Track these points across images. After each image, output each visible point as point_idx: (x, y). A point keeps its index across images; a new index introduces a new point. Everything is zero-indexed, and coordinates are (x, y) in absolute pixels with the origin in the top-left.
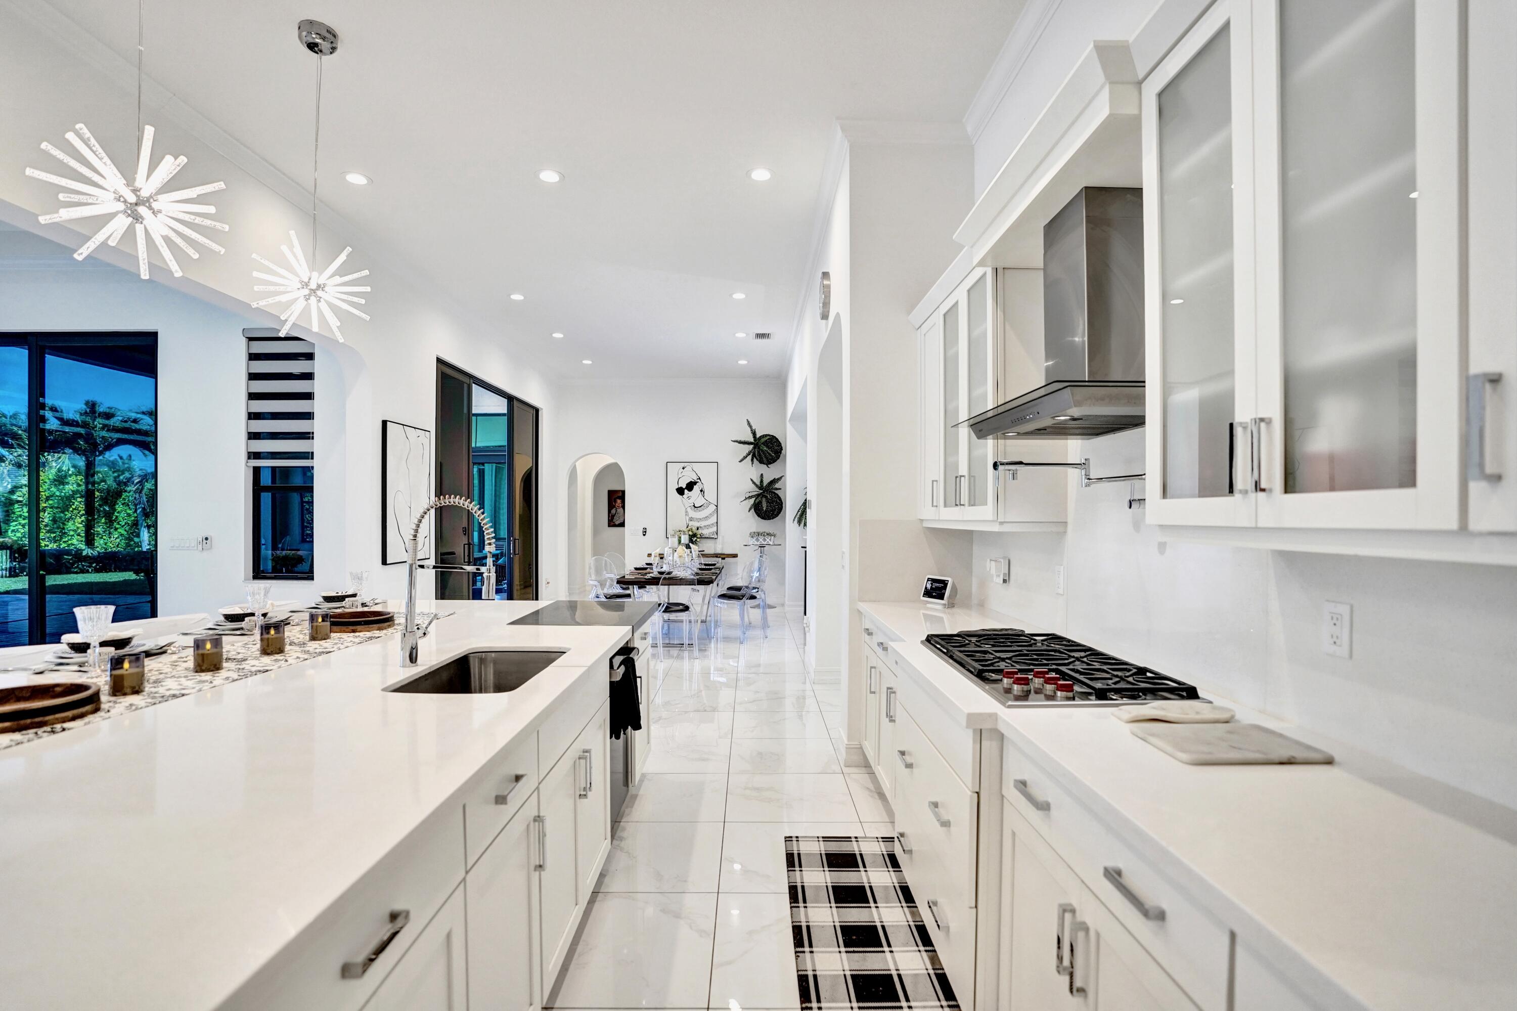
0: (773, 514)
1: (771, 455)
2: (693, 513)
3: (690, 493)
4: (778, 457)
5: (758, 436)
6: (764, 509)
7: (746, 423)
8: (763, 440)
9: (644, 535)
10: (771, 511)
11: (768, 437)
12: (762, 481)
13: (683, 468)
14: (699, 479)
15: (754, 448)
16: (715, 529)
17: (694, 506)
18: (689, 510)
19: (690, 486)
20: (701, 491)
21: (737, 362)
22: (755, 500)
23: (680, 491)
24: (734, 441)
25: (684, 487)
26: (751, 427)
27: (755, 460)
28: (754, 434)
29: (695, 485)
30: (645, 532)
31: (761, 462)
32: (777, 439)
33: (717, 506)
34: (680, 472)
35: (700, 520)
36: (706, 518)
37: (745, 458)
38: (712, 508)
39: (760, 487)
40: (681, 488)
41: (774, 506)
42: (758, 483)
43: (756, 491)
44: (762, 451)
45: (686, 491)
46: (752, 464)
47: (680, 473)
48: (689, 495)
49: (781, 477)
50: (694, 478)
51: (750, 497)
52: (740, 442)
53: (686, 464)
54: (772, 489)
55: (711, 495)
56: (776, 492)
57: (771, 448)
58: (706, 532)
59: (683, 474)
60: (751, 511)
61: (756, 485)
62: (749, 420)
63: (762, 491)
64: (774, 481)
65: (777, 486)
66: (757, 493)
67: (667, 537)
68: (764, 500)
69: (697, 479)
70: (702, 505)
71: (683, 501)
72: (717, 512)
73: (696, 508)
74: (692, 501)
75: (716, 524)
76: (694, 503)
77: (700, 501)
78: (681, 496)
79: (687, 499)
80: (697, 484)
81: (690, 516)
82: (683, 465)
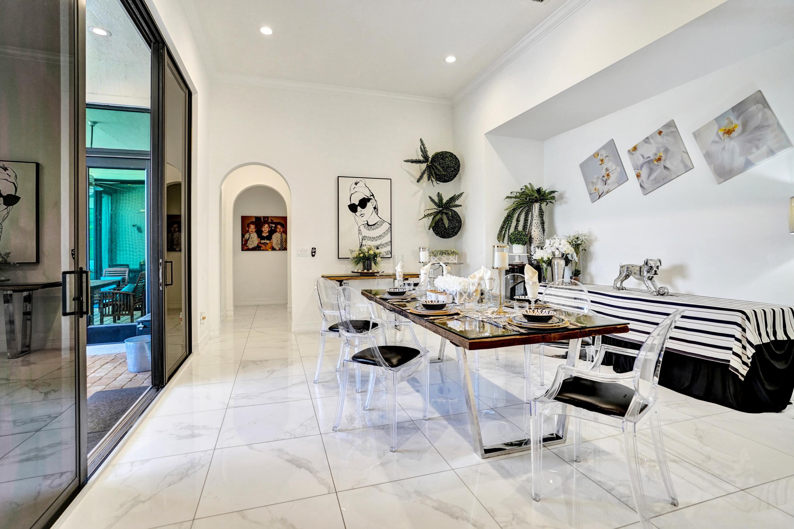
0: (452, 232)
1: (449, 173)
2: (366, 232)
3: (364, 211)
4: (456, 174)
5: (430, 154)
6: (443, 226)
7: (418, 141)
8: (437, 157)
9: (313, 256)
10: (450, 229)
11: (446, 154)
12: (440, 200)
13: (356, 184)
14: (373, 195)
15: (430, 166)
16: (388, 248)
17: (368, 224)
18: (362, 228)
19: (364, 203)
20: (375, 208)
22: (434, 218)
23: (353, 208)
25: (357, 204)
27: (431, 178)
29: (369, 202)
30: (315, 252)
32: (455, 157)
33: (391, 225)
34: (352, 187)
35: (373, 239)
36: (380, 237)
37: (421, 176)
38: (386, 226)
39: (439, 204)
40: (354, 204)
41: (453, 225)
42: (436, 200)
43: (434, 208)
45: (359, 208)
46: (430, 182)
48: (362, 213)
49: (461, 194)
50: (368, 194)
51: (429, 215)
53: (359, 180)
54: (451, 206)
55: (384, 213)
56: (456, 209)
58: (383, 250)
59: (355, 190)
60: (429, 229)
61: (436, 203)
62: (421, 138)
63: (441, 209)
64: (453, 199)
65: (457, 203)
66: (436, 210)
67: (339, 258)
68: (445, 217)
69: (371, 196)
70: (375, 224)
71: (355, 218)
72: (391, 230)
73: (369, 227)
74: (365, 219)
75: (390, 244)
76: (367, 221)
77: (373, 220)
78: (354, 214)
79: (360, 217)
80: (371, 201)
81: (363, 235)
82: (356, 180)
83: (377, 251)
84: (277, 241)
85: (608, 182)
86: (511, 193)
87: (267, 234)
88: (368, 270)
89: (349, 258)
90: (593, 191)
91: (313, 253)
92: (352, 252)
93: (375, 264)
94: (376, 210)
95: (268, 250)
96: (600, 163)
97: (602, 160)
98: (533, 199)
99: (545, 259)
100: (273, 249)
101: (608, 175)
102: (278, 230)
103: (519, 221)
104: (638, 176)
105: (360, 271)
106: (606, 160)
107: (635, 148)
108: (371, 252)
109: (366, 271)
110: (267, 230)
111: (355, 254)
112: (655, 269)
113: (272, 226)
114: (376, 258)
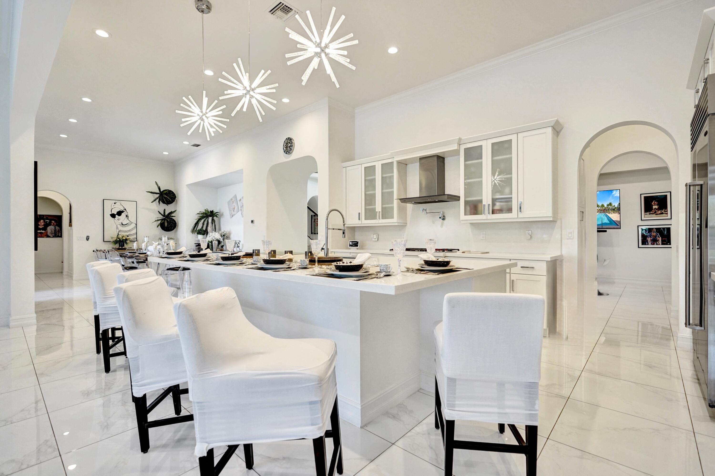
0: (171, 228)
1: (170, 200)
2: (121, 228)
3: (120, 217)
4: (174, 201)
5: (162, 190)
6: (166, 226)
7: (155, 183)
8: (165, 192)
9: (88, 240)
10: (170, 227)
11: (168, 191)
12: (164, 212)
13: (115, 203)
14: (125, 210)
15: (160, 196)
16: (135, 236)
17: (122, 224)
18: (119, 226)
19: (120, 213)
20: (127, 216)
21: (163, 153)
22: (161, 222)
23: (113, 216)
24: (148, 192)
25: (115, 213)
26: (157, 185)
27: (160, 202)
28: (159, 189)
30: (89, 238)
31: (164, 202)
32: (173, 192)
33: (136, 224)
35: (126, 231)
36: (130, 231)
37: (155, 200)
38: (133, 225)
39: (164, 215)
40: (114, 214)
41: (172, 225)
42: (163, 213)
43: (161, 217)
44: (165, 198)
45: (117, 216)
46: (159, 204)
47: (112, 205)
48: (118, 218)
49: (175, 211)
50: (122, 209)
51: (158, 221)
52: (152, 193)
53: (116, 201)
54: (170, 216)
55: (132, 218)
56: (173, 218)
57: (169, 196)
58: (131, 238)
59: (114, 206)
60: (158, 227)
61: (162, 215)
62: (157, 182)
63: (165, 217)
64: (171, 213)
65: (173, 215)
66: (162, 218)
67: (104, 241)
68: (166, 221)
69: (124, 210)
70: (127, 224)
71: (114, 221)
72: (136, 227)
73: (123, 225)
74: (120, 221)
75: (136, 234)
76: (122, 223)
77: (126, 222)
78: (113, 219)
79: (118, 220)
80: (124, 212)
81: (119, 229)
82: (115, 201)
83: (128, 238)
84: (52, 231)
85: (235, 211)
86: (200, 212)
87: (43, 227)
88: (122, 247)
89: (111, 241)
90: (231, 214)
91: (88, 238)
92: (112, 238)
93: (126, 244)
94: (127, 217)
95: (43, 237)
96: (232, 203)
97: (233, 202)
98: (208, 215)
99: (210, 241)
100: (48, 236)
101: (234, 208)
102: (52, 224)
103: (204, 224)
104: (241, 210)
105: (117, 247)
106: (234, 202)
107: (240, 200)
108: (124, 238)
109: (120, 247)
110: (43, 224)
111: (114, 239)
112: (237, 243)
113: (47, 221)
114: (126, 241)
